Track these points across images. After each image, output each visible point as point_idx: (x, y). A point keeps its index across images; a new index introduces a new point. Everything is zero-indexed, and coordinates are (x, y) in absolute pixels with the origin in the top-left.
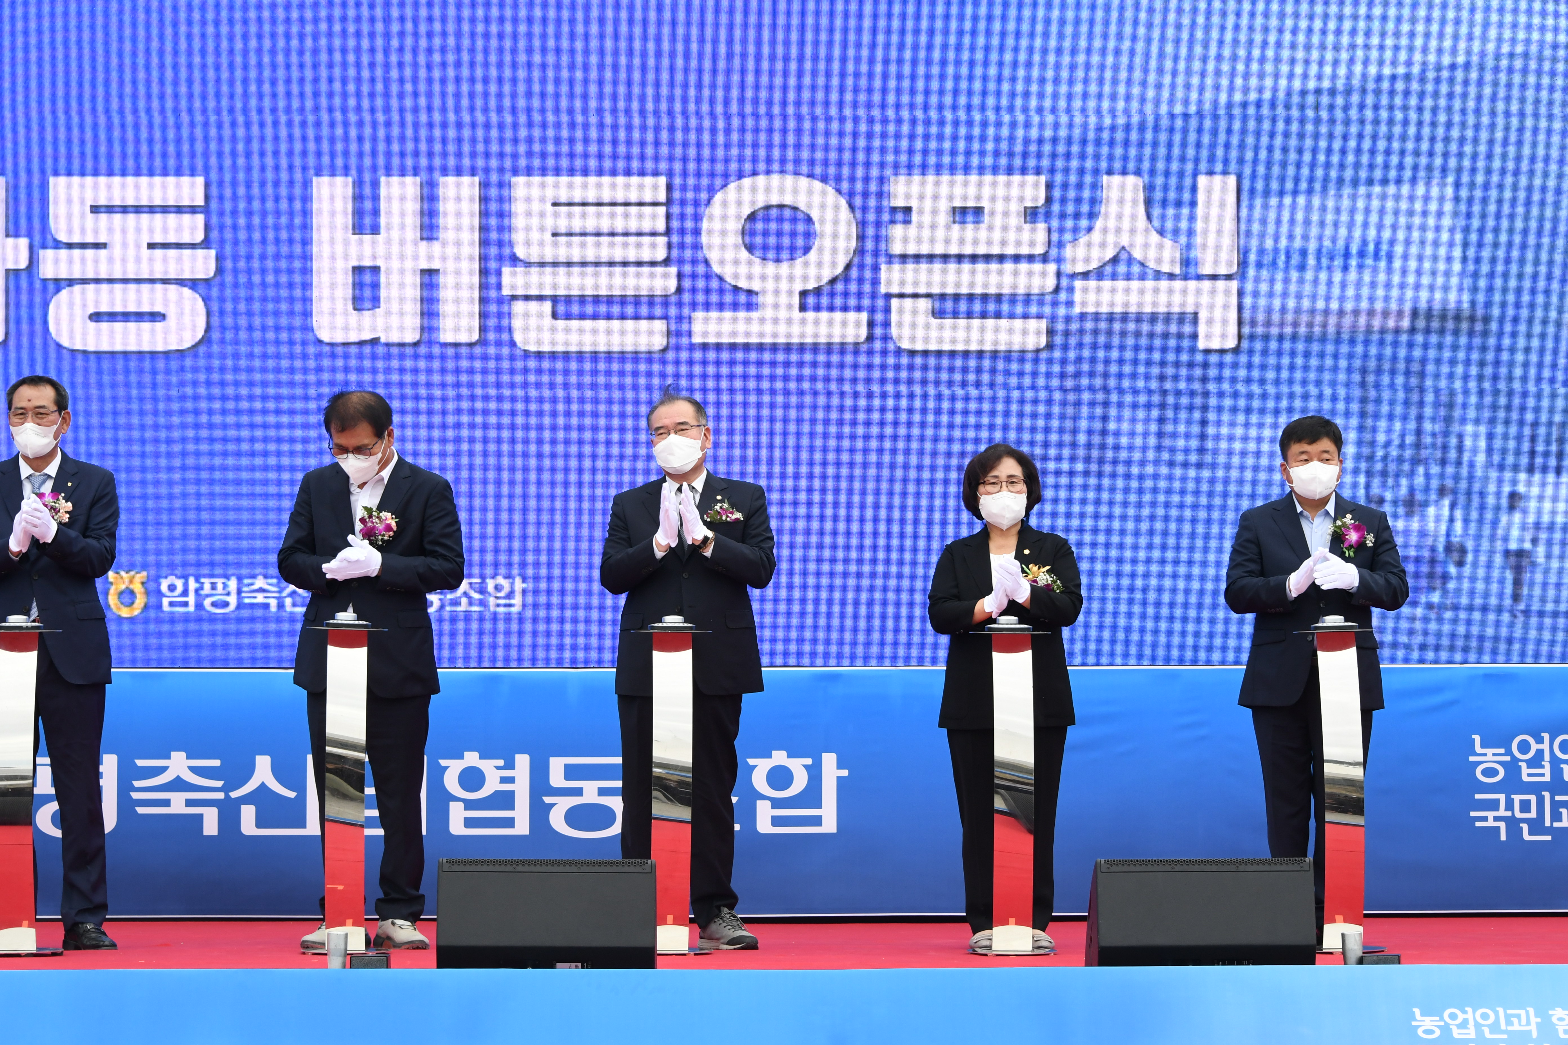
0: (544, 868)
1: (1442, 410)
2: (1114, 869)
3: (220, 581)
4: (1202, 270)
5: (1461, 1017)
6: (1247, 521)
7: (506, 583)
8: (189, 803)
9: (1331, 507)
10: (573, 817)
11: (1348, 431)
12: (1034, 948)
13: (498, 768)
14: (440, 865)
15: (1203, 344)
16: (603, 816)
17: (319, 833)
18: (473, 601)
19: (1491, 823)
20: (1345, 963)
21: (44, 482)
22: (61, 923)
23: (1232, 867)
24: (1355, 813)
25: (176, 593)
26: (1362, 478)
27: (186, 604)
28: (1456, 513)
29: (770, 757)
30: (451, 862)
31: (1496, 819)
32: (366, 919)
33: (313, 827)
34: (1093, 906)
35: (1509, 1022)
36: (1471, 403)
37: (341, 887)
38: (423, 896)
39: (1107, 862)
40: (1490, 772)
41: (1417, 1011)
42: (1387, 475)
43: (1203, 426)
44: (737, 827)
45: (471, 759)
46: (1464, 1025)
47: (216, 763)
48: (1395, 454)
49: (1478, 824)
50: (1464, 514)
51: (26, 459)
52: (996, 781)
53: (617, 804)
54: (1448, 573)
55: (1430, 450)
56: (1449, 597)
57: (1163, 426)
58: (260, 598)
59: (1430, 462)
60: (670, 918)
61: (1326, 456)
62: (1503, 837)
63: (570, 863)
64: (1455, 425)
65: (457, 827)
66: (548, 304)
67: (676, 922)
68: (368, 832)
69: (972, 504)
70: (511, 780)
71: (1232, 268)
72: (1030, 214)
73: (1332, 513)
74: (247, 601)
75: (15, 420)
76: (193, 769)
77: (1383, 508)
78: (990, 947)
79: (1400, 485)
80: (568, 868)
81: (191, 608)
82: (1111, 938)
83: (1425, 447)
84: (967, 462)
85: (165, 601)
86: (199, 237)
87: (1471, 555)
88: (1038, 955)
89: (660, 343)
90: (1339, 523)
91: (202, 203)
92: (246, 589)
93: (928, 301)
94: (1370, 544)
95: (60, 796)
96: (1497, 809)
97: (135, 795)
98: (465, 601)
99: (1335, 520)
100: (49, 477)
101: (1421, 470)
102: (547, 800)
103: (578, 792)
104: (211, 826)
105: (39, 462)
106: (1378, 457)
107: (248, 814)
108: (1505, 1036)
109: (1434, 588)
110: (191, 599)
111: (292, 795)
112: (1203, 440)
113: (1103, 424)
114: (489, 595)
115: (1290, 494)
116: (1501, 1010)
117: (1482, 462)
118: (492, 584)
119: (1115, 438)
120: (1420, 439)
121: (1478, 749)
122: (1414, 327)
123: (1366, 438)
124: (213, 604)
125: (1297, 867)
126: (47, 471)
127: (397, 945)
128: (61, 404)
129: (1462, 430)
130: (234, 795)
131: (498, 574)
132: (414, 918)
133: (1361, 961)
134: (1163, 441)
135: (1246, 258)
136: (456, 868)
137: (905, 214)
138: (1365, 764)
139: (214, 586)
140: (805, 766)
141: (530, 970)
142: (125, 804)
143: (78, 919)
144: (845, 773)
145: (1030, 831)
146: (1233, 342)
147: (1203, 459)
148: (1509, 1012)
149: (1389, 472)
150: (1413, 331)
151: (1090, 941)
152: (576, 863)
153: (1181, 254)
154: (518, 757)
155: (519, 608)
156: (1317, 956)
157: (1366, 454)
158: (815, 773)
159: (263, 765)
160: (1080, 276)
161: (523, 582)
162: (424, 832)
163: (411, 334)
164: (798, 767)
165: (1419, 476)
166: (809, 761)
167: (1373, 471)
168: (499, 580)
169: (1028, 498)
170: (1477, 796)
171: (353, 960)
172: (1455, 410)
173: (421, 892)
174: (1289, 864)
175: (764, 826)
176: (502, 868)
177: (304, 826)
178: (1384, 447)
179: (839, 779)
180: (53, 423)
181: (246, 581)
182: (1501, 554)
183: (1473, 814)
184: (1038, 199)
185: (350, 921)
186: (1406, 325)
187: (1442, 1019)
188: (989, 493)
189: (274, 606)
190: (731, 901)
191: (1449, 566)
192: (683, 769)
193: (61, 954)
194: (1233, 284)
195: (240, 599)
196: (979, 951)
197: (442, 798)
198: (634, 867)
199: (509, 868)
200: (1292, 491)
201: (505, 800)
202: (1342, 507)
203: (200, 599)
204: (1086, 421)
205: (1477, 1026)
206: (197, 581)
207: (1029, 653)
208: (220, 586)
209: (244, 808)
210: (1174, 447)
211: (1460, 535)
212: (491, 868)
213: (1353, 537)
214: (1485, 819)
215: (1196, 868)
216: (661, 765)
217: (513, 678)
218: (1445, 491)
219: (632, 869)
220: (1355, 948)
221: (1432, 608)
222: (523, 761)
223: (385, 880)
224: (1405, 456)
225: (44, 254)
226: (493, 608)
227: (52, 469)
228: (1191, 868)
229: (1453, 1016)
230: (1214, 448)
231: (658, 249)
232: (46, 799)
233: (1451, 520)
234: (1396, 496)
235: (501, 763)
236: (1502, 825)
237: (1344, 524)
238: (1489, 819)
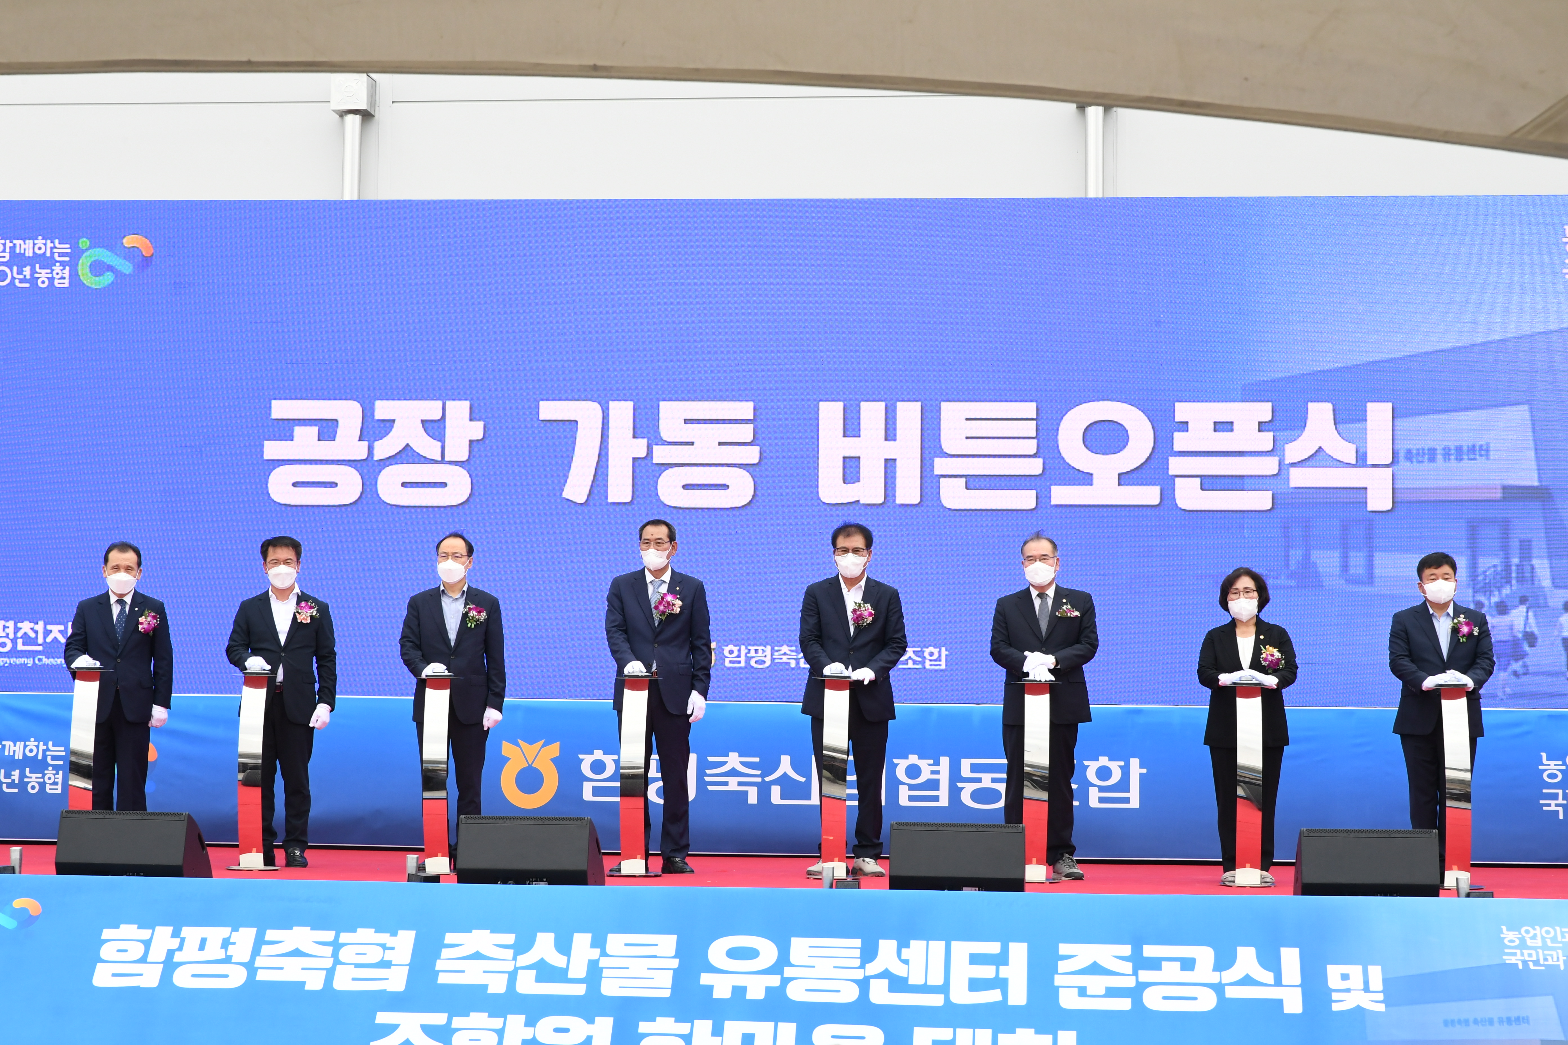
0: (956, 829)
1: (1521, 548)
2: (1312, 835)
3: (760, 648)
4: (1369, 462)
5: (1532, 932)
6: (1398, 618)
7: (936, 651)
8: (740, 784)
9: (1450, 610)
10: (977, 796)
11: (1461, 562)
12: (1262, 882)
13: (930, 765)
14: (892, 825)
15: (1370, 507)
16: (992, 795)
17: (818, 803)
18: (915, 662)
19: (1553, 808)
20: (1458, 896)
21: (661, 585)
22: (661, 858)
23: (1386, 835)
24: (1465, 801)
25: (733, 655)
26: (1471, 591)
27: (739, 662)
28: (1530, 614)
29: (1098, 760)
30: (898, 824)
31: (1557, 805)
32: (847, 857)
33: (815, 800)
34: (1298, 856)
35: (1563, 937)
36: (1539, 544)
37: (831, 838)
38: (882, 843)
39: (1307, 830)
40: (1552, 776)
41: (1504, 928)
42: (1487, 590)
43: (1370, 558)
44: (1076, 803)
45: (913, 759)
46: (1534, 937)
47: (757, 760)
48: (1492, 577)
49: (1545, 808)
50: (1535, 615)
51: (649, 570)
52: (1238, 778)
53: (1002, 788)
54: (1525, 651)
55: (1514, 575)
56: (1525, 666)
57: (1345, 558)
58: (785, 659)
59: (1514, 582)
60: (1034, 860)
61: (1447, 576)
62: (1561, 817)
63: (972, 826)
64: (1530, 558)
65: (904, 801)
66: (963, 480)
67: (1038, 863)
68: (848, 803)
69: (1224, 604)
70: (937, 772)
71: (1389, 460)
72: (1262, 427)
73: (1452, 614)
74: (777, 661)
75: (644, 547)
76: (743, 763)
77: (1484, 611)
78: (1234, 882)
79: (1494, 596)
80: (971, 829)
81: (743, 664)
82: (1310, 878)
83: (1510, 573)
84: (1223, 579)
85: (727, 660)
86: (750, 438)
87: (1540, 640)
88: (1264, 888)
89: (1032, 504)
90: (1456, 621)
91: (752, 418)
92: (776, 653)
93: (1198, 480)
94: (1476, 634)
95: (664, 779)
96: (1557, 799)
97: (707, 779)
98: (910, 662)
99: (1453, 619)
100: (664, 582)
101: (1508, 587)
102: (960, 785)
103: (979, 780)
104: (753, 798)
105: (658, 573)
106: (1481, 578)
107: (776, 791)
108: (1561, 945)
109: (1517, 660)
110: (743, 659)
111: (803, 780)
112: (1370, 566)
113: (1307, 557)
114: (924, 658)
115: (1425, 603)
116: (1558, 928)
117: (1546, 582)
118: (927, 651)
119: (1315, 565)
120: (1507, 567)
121: (1545, 761)
122: (1504, 497)
123: (1473, 566)
124: (756, 662)
125: (1427, 836)
126: (662, 578)
127: (866, 874)
128: (672, 537)
129: (1535, 562)
130: (767, 779)
131: (930, 646)
132: (877, 857)
133: (1468, 895)
134: (1345, 567)
135: (1398, 453)
136: (901, 827)
137: (1184, 426)
138: (1472, 771)
139: (756, 651)
140: (1120, 767)
141: (946, 891)
142: (701, 784)
143: (671, 855)
144: (1144, 771)
145: (1259, 810)
146: (1389, 506)
147: (1370, 578)
148: (1563, 930)
149: (1487, 588)
150: (1504, 499)
151: (1297, 879)
152: (976, 826)
153: (1357, 452)
154: (942, 758)
155: (943, 667)
156: (1441, 891)
157: (1473, 576)
158: (1126, 770)
159: (785, 761)
160: (1293, 465)
161: (946, 650)
162: (883, 804)
163: (878, 498)
164: (1115, 767)
165: (1506, 591)
166: (1122, 763)
167: (1478, 586)
168: (931, 649)
169: (1259, 601)
170: (1545, 791)
171: (837, 883)
172: (1530, 548)
173: (881, 840)
174: (1424, 833)
175: (1094, 803)
176: (930, 828)
177: (809, 799)
178: (1485, 572)
179: (1141, 774)
180: (665, 550)
181: (776, 648)
182: (1559, 642)
183: (1542, 802)
184: (1268, 417)
185: (836, 859)
186: (1499, 495)
187: (1520, 933)
188: (1233, 600)
189: (793, 664)
190: (1071, 851)
191: (1526, 648)
192: (1043, 768)
193: (660, 876)
194: (1389, 471)
195: (773, 659)
196: (1228, 884)
197: (895, 784)
198: (1012, 828)
199: (934, 828)
200: (1426, 599)
201: (933, 784)
202: (1458, 611)
203: (748, 659)
204: (1296, 555)
205: (1543, 938)
206: (746, 648)
207: (1260, 698)
208: (760, 652)
209: (773, 787)
210: (1352, 571)
211: (1533, 627)
212: (923, 828)
213: (1465, 629)
214: (1549, 805)
215: (1364, 835)
216: (1029, 766)
217: (938, 709)
218: (1523, 600)
219: (1010, 830)
220: (1465, 887)
221: (1515, 674)
222: (945, 761)
223: (858, 833)
224: (1498, 577)
225: (655, 448)
226: (928, 666)
227: (667, 577)
228: (1360, 835)
229: (1527, 932)
230: (1377, 572)
231: (1031, 447)
232: (655, 780)
233: (1527, 617)
234: (1492, 604)
235: (931, 762)
236: (1561, 809)
237: (1459, 622)
238: (1552, 806)
